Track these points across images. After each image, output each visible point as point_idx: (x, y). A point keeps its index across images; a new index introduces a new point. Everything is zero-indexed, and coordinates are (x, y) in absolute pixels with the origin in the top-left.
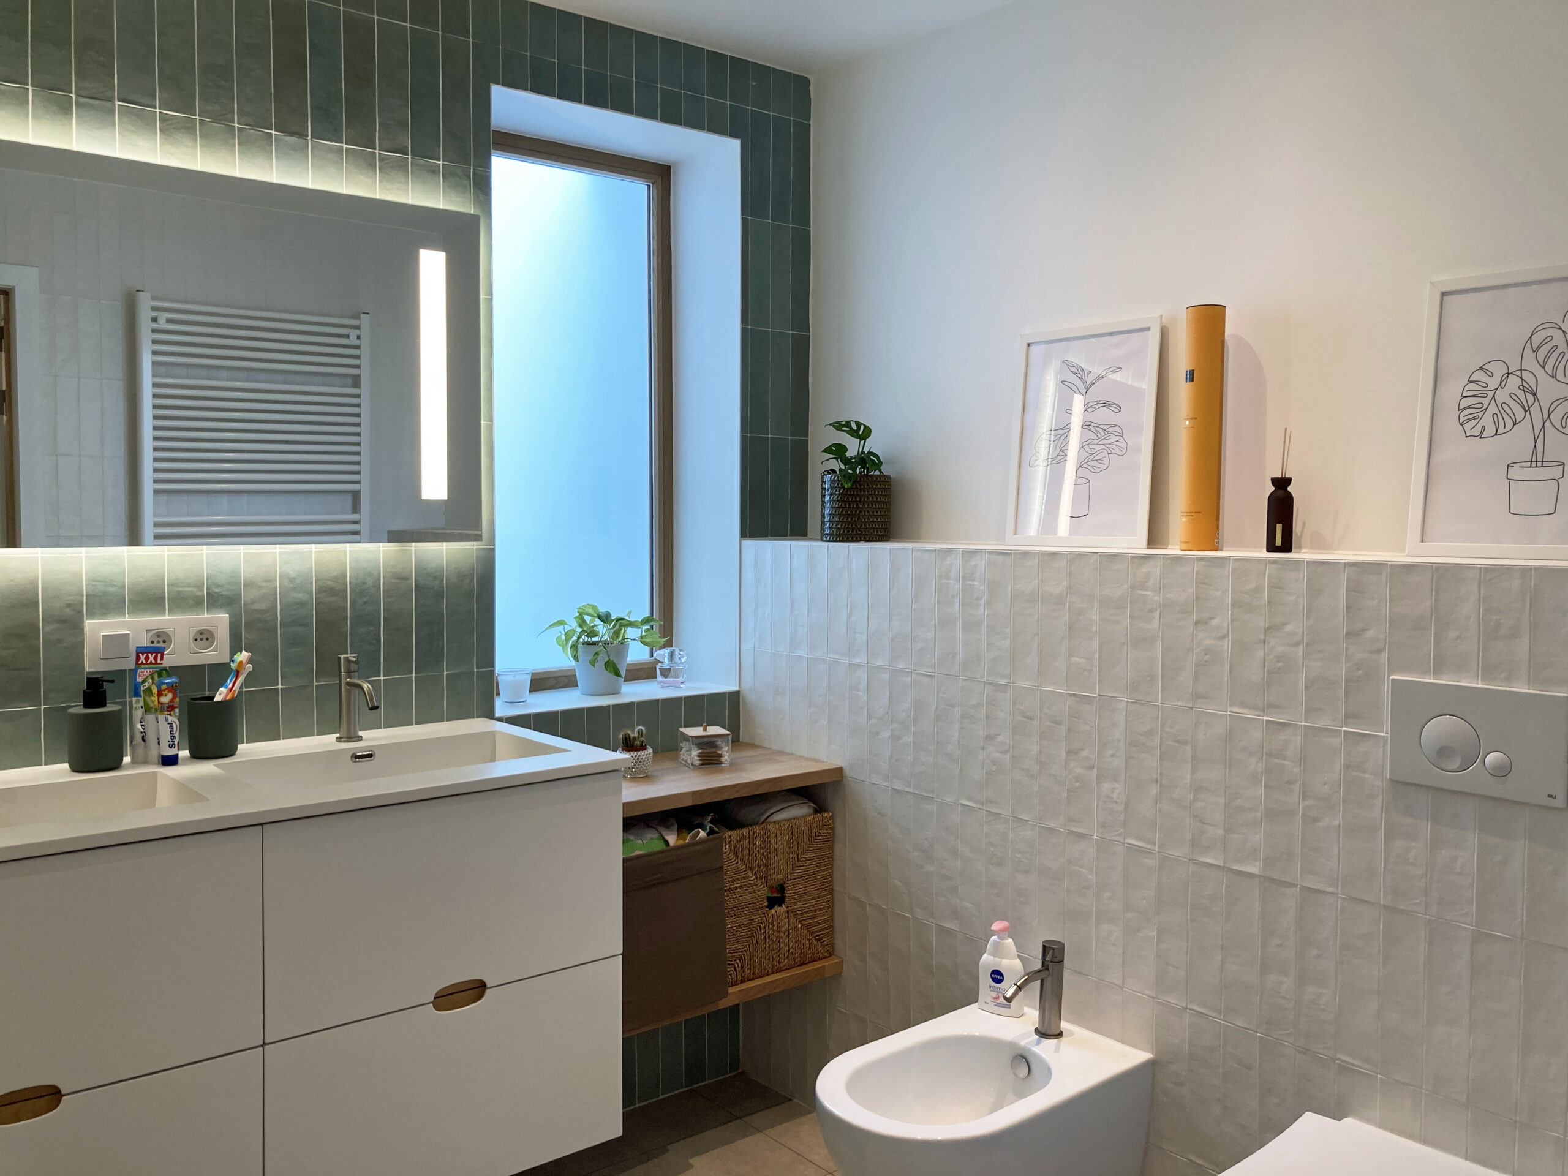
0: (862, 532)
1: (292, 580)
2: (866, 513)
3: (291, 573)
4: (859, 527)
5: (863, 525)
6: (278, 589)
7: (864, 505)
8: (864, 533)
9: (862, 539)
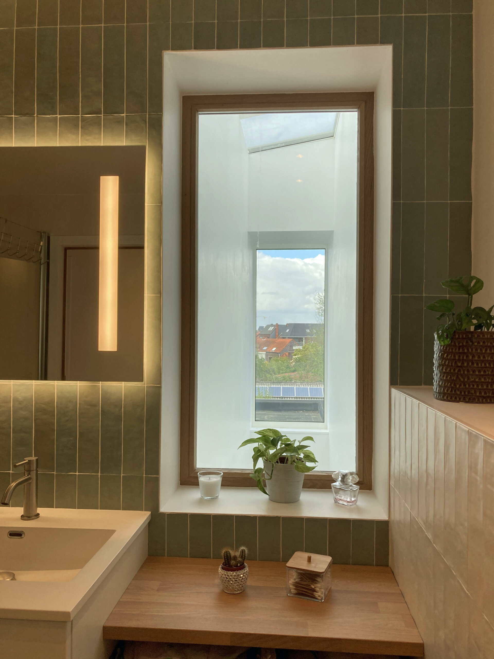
0: (461, 392)
1: (20, 403)
2: (466, 372)
3: (20, 398)
4: (458, 386)
5: (462, 386)
6: (12, 408)
7: (463, 363)
8: (463, 393)
9: (462, 400)
